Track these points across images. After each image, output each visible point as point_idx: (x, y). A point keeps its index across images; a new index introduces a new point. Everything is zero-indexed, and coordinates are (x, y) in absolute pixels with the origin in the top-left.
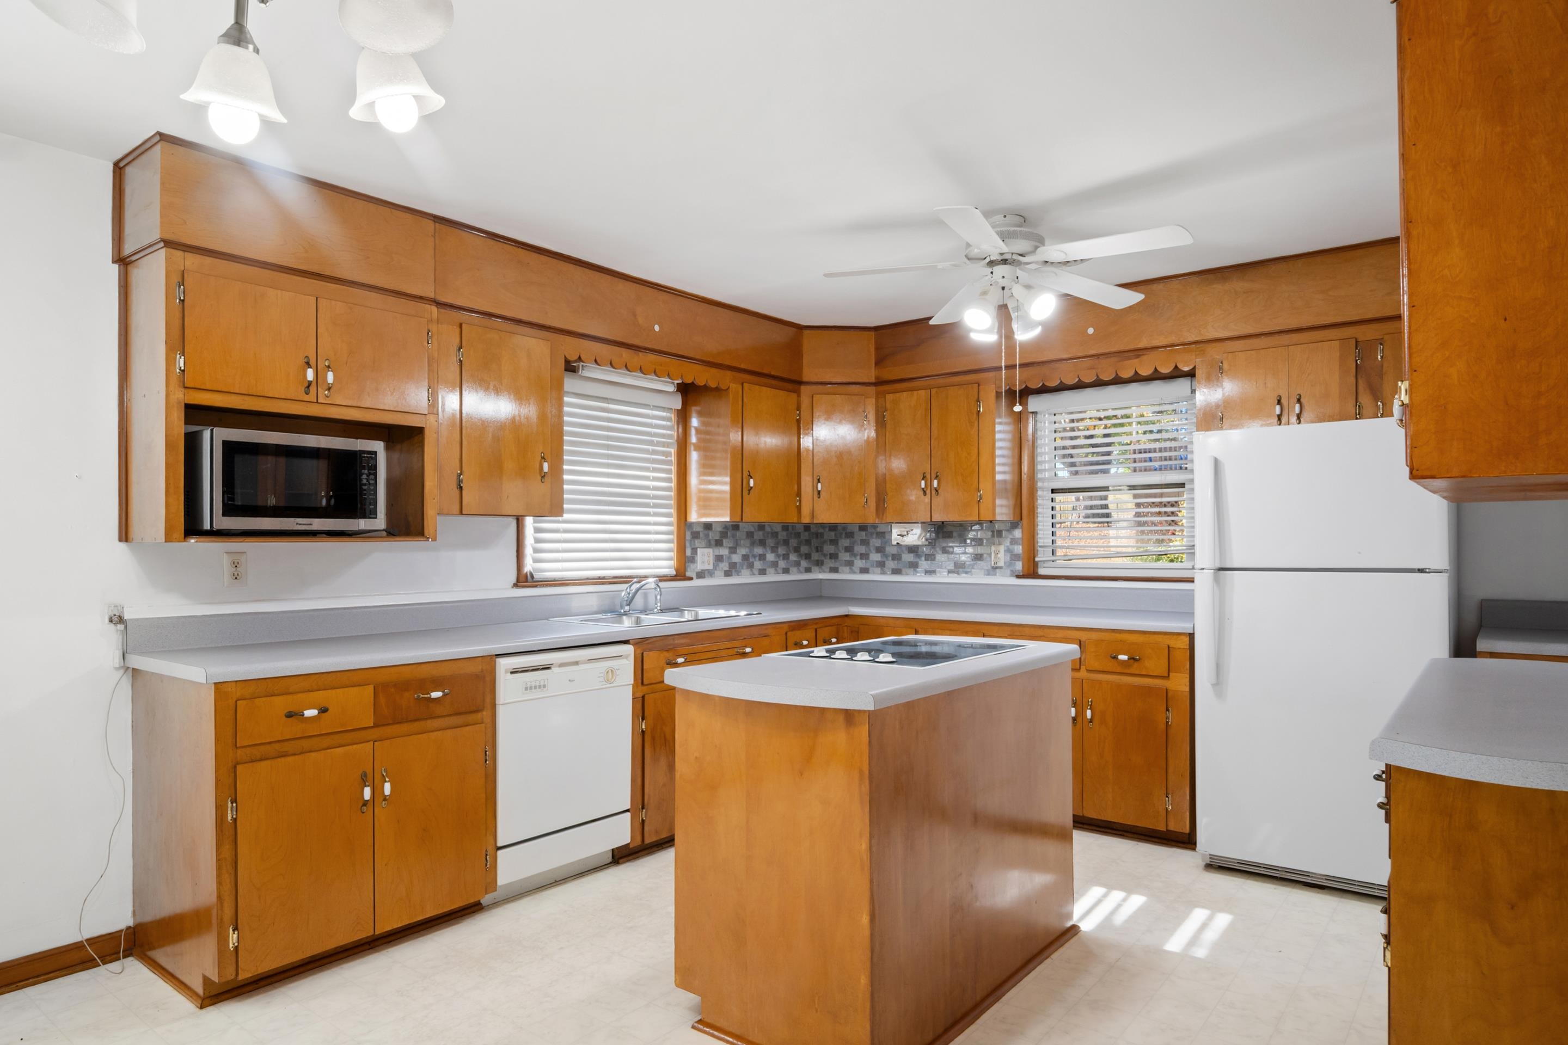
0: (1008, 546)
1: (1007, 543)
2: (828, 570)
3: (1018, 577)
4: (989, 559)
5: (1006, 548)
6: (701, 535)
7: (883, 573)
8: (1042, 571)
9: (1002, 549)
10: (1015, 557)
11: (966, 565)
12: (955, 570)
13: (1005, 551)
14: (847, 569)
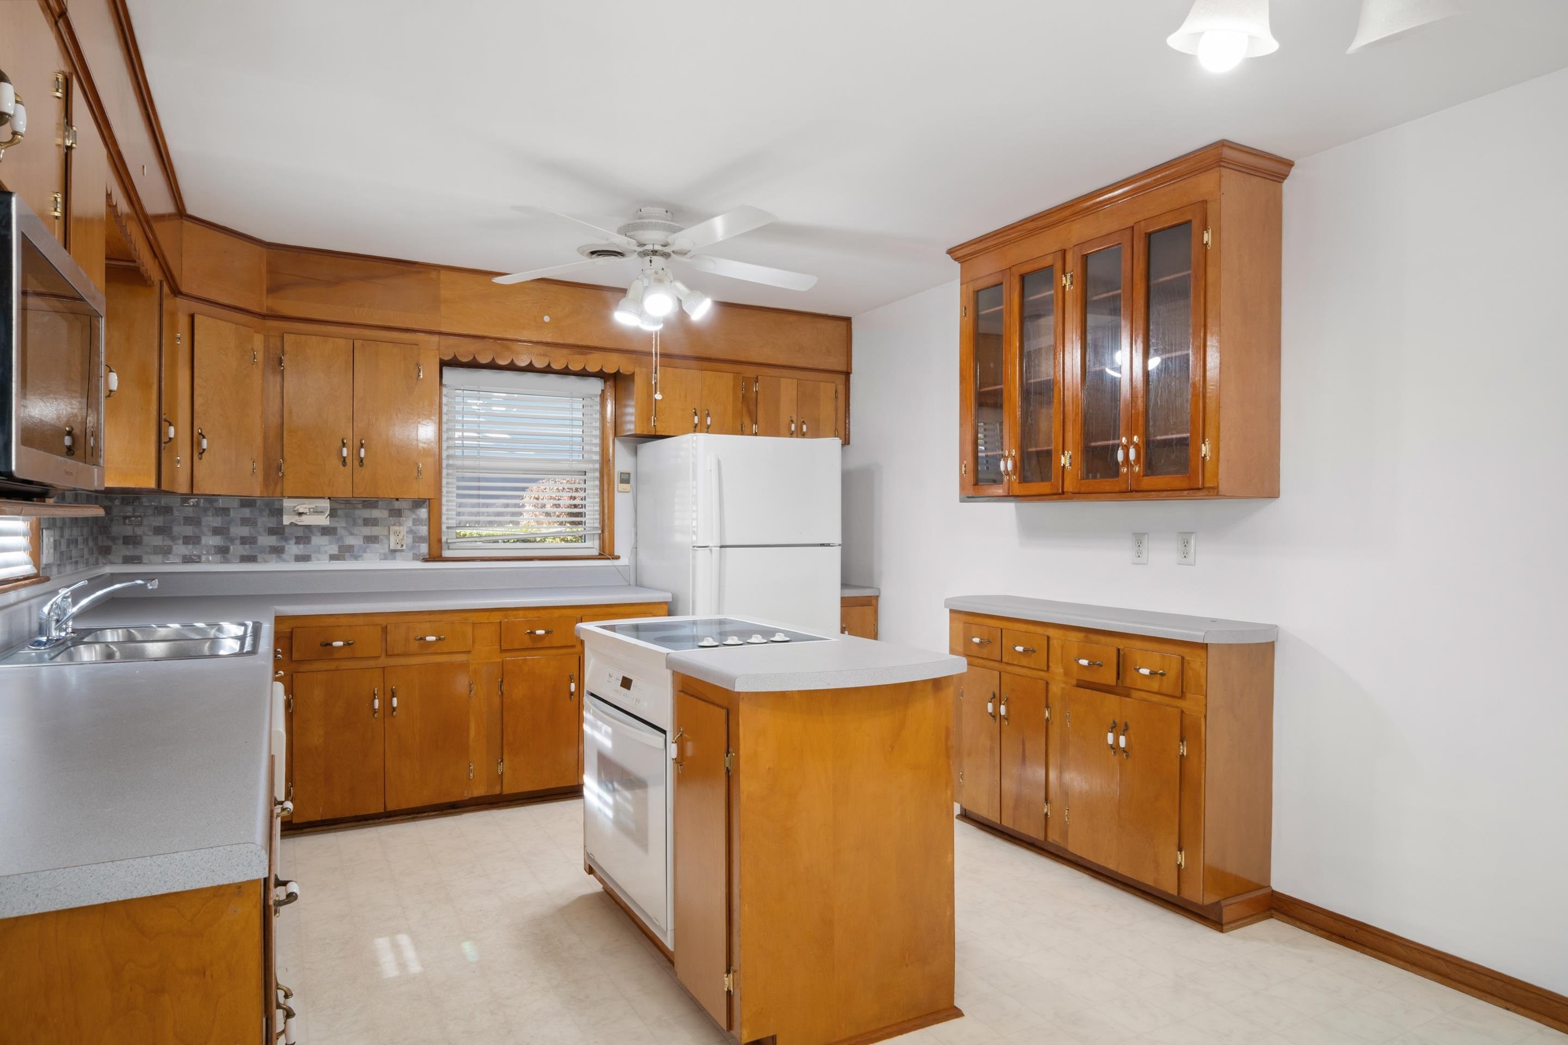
0: (410, 527)
1: (409, 523)
2: (121, 560)
3: (426, 560)
4: (385, 541)
5: (408, 530)
7: (226, 561)
8: (446, 553)
9: (403, 530)
10: (418, 539)
11: (356, 549)
12: (338, 555)
13: (407, 532)
14: (159, 558)
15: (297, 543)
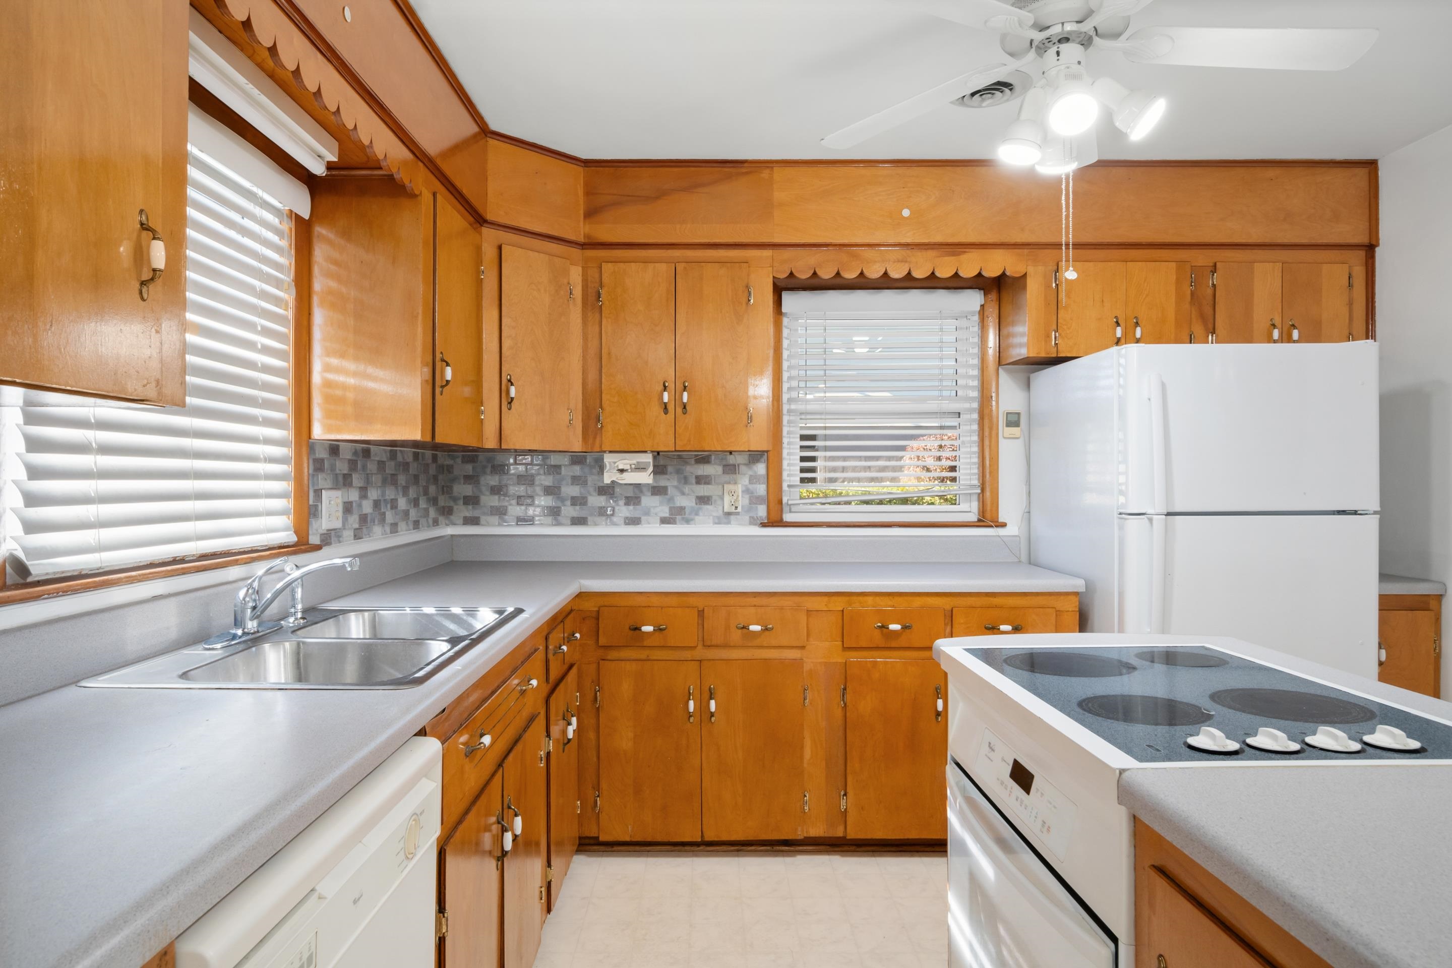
0: (746, 486)
1: (745, 481)
2: (461, 521)
3: (764, 525)
4: (719, 502)
5: (744, 489)
6: (326, 465)
7: (559, 524)
8: (788, 517)
9: (739, 488)
10: (755, 500)
11: (687, 511)
12: (670, 518)
13: (743, 492)
14: (495, 519)
15: (627, 504)
